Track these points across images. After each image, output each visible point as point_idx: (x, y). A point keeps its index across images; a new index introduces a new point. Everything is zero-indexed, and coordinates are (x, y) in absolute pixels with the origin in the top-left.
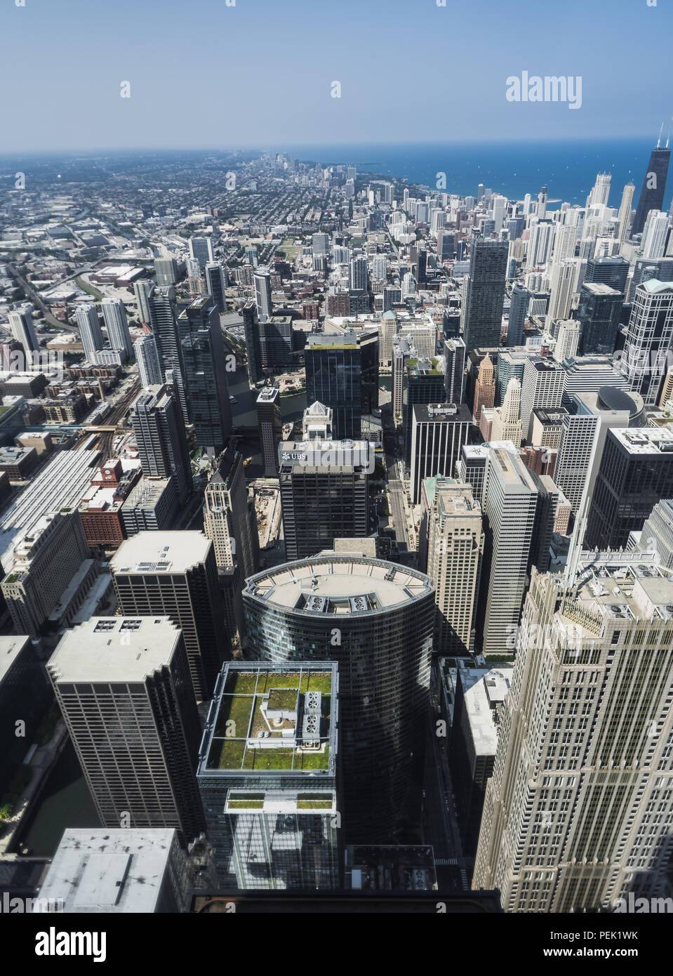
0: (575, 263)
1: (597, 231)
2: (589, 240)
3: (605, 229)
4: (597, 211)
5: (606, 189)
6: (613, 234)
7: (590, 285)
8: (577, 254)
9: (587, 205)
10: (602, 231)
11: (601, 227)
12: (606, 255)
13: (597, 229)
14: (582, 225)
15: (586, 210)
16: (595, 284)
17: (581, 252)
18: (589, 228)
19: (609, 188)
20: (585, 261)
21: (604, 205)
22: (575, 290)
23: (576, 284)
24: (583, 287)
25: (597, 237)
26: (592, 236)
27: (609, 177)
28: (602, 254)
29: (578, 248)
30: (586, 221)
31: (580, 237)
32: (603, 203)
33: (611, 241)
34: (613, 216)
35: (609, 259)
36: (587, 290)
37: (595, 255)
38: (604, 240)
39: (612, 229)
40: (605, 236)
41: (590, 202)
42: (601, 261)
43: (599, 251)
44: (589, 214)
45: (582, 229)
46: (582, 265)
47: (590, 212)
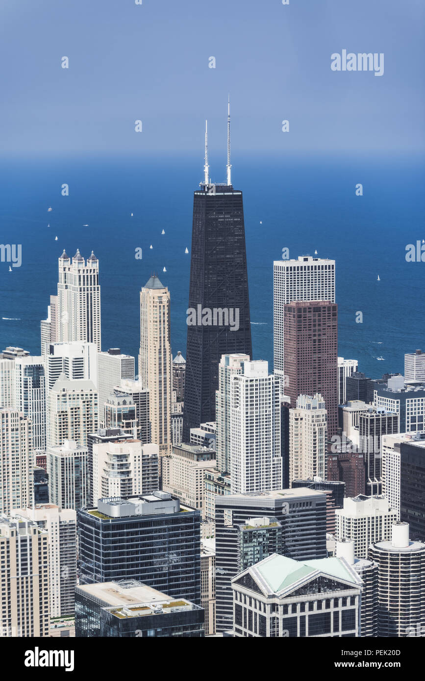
0: (42, 523)
1: (89, 423)
2: (69, 448)
3: (109, 414)
4: (78, 362)
5: (89, 298)
6: (135, 429)
7: (99, 590)
8: (42, 496)
9: (45, 347)
10: (101, 419)
11: (99, 411)
12: (127, 493)
13: (88, 416)
14: (41, 407)
15: (42, 360)
16: (112, 585)
17: (54, 487)
18: (63, 414)
19: (97, 296)
20: (70, 515)
21: (94, 347)
22: (55, 611)
23: (55, 590)
24: (79, 598)
25: (91, 441)
26: (76, 437)
27: (94, 266)
28: (115, 491)
29: (40, 475)
30: (52, 395)
31: (41, 442)
32: (90, 339)
33: (134, 450)
34: (125, 375)
35: (138, 507)
36: (93, 604)
37: (97, 495)
38: (115, 448)
39: (130, 415)
40: (112, 437)
41: (52, 337)
42: (115, 512)
43: (105, 482)
44: (55, 375)
45: (41, 418)
46: (64, 528)
47: (58, 366)
